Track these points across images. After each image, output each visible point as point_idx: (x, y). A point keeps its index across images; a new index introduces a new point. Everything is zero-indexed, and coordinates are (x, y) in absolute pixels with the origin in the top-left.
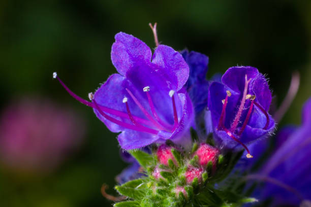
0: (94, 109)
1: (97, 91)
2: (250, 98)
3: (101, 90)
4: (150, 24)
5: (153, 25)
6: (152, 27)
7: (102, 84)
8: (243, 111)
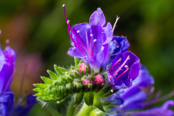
0: (71, 31)
1: (77, 25)
2: (127, 67)
3: (78, 25)
4: (117, 16)
5: (118, 17)
6: (117, 18)
7: (80, 24)
8: (120, 71)
